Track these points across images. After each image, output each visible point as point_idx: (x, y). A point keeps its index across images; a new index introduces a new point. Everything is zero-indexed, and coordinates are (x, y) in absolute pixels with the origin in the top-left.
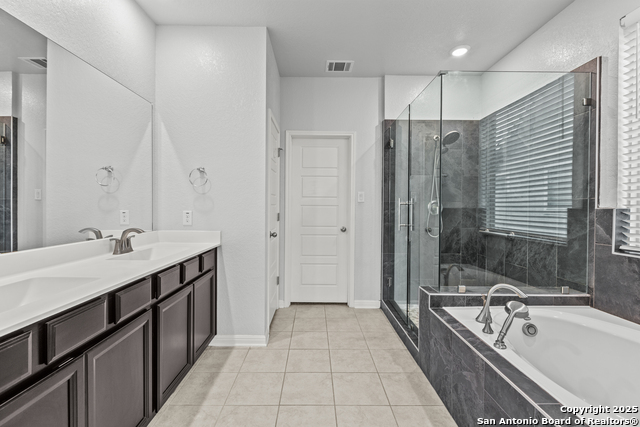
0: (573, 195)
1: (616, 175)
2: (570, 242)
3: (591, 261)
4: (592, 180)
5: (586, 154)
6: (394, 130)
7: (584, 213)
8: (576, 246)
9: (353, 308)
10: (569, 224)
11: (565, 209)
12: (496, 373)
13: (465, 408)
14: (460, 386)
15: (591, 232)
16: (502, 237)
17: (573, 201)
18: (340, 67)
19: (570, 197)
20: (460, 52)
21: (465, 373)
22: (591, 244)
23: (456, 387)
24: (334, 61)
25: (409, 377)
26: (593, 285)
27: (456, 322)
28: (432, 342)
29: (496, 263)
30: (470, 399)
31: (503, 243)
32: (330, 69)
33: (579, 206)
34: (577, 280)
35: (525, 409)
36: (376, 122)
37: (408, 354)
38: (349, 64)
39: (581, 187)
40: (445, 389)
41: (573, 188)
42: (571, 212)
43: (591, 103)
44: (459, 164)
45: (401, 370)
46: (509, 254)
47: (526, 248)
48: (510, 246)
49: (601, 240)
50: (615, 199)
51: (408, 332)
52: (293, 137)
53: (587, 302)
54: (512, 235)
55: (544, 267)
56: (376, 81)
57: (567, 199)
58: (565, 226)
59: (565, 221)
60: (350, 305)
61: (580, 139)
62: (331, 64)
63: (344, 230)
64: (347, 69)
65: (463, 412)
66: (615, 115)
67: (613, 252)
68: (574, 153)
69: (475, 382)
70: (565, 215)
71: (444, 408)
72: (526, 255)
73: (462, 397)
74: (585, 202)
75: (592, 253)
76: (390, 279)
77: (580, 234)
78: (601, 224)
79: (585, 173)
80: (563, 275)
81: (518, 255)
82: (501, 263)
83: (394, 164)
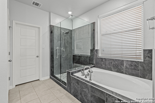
0: (91, 47)
1: (98, 43)
2: (91, 56)
3: (94, 59)
4: (94, 44)
5: (93, 39)
6: (53, 28)
7: (93, 50)
8: (92, 56)
9: (42, 80)
10: (91, 52)
11: (90, 49)
12: (94, 87)
13: (84, 98)
14: (82, 93)
15: (94, 53)
16: (77, 56)
17: (91, 48)
18: (37, 4)
19: (90, 47)
20: (70, 13)
21: (84, 89)
22: (94, 56)
23: (81, 94)
24: (36, 2)
25: (66, 95)
26: (95, 63)
27: (79, 77)
28: (72, 84)
29: (76, 61)
30: (86, 95)
31: (78, 57)
32: (33, 4)
33: (92, 49)
34: (92, 63)
35: (103, 93)
36: (48, 25)
37: (63, 89)
38: (41, 5)
39: (93, 45)
40: (77, 95)
41: (91, 46)
42: (91, 50)
43: (94, 30)
44: (68, 39)
45: (63, 94)
46: (79, 59)
47: (82, 57)
48: (79, 57)
49: (96, 55)
50: (98, 48)
51: (62, 83)
52: (16, 23)
53: (94, 67)
54: (80, 55)
55: (86, 61)
56: (48, 13)
57: (90, 48)
58: (90, 53)
59: (90, 52)
60: (40, 80)
61: (92, 36)
62: (34, 2)
63: (37, 57)
64: (39, 6)
65: (83, 99)
66: (97, 33)
67: (98, 57)
68: (91, 39)
69: (87, 91)
70: (90, 51)
71: (77, 100)
72: (82, 59)
73: (83, 95)
74: (93, 48)
75: (95, 58)
76: (53, 69)
77: (93, 54)
78: (96, 52)
79: (93, 43)
80: (90, 62)
81: (81, 59)
82: (77, 61)
83: (53, 38)
